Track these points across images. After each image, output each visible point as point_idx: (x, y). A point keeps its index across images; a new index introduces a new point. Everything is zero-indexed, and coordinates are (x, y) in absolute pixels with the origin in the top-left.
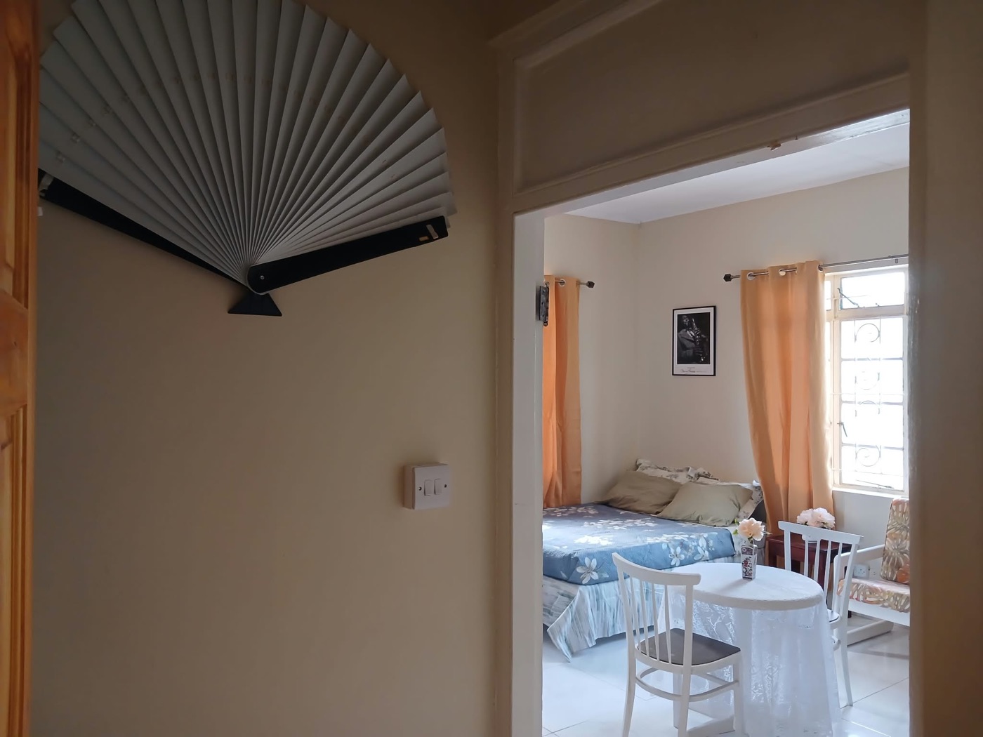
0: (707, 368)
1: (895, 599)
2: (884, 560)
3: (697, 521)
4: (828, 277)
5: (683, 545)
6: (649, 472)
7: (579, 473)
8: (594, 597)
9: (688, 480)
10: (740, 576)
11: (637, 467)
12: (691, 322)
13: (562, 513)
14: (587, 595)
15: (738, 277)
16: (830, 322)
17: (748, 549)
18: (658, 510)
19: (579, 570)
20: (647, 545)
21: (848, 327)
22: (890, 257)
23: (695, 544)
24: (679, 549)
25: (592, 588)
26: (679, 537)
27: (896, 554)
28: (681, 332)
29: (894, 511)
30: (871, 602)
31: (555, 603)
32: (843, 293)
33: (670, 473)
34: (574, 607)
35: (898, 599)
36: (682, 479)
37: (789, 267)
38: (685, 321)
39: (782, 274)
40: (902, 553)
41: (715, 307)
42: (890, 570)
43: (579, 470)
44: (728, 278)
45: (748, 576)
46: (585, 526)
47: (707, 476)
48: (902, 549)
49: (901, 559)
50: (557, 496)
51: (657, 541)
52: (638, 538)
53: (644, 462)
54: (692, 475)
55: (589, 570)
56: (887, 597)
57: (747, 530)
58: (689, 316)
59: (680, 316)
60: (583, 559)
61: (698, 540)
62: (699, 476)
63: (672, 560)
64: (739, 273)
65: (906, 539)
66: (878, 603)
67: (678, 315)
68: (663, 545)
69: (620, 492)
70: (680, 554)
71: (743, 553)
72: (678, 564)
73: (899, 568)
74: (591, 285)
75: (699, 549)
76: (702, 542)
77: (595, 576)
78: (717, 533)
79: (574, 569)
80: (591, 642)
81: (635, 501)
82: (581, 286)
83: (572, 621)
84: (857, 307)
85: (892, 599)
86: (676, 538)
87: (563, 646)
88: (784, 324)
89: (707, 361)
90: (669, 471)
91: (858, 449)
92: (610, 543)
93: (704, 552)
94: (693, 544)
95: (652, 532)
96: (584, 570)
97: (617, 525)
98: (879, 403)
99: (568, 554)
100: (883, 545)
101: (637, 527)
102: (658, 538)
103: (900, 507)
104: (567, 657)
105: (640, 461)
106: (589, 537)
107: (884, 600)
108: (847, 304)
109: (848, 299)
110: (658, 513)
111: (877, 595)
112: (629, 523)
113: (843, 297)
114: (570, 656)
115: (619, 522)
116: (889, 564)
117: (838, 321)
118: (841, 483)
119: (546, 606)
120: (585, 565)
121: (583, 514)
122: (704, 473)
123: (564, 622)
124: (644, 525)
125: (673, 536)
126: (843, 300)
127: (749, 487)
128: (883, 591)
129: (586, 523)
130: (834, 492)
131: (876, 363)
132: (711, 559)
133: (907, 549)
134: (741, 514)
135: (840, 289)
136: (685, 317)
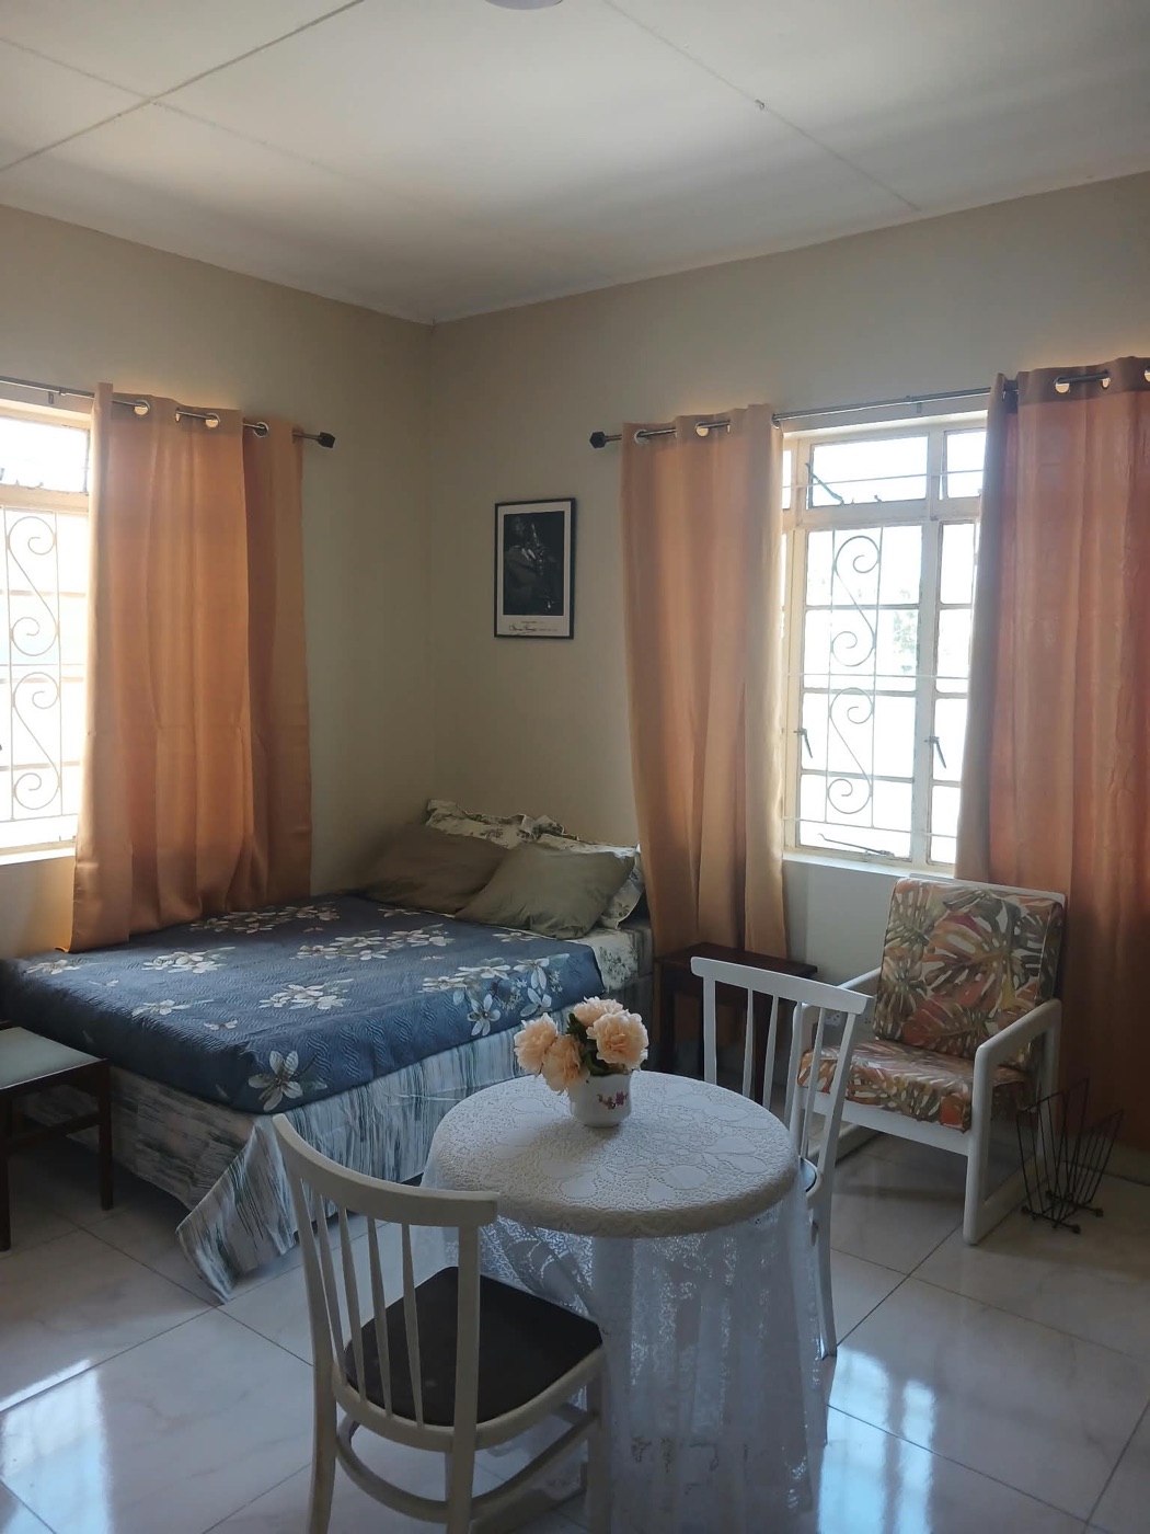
0: (557, 624)
1: (909, 1094)
2: (879, 998)
3: (526, 925)
4: (790, 440)
5: (497, 989)
6: (448, 826)
7: (306, 836)
9: (519, 839)
11: (428, 813)
12: (528, 531)
13: (262, 922)
14: (275, 1137)
15: (617, 438)
16: (787, 532)
18: (457, 905)
19: (254, 1083)
20: (419, 1002)
21: (820, 542)
22: (908, 399)
23: (524, 984)
24: (488, 999)
25: (287, 1118)
26: (490, 974)
27: (901, 989)
28: (511, 550)
29: (898, 905)
30: (863, 1101)
31: (204, 1158)
32: (815, 473)
33: (488, 827)
34: (242, 1170)
35: (916, 1093)
36: (510, 838)
37: (715, 419)
38: (518, 528)
39: (702, 431)
40: (913, 987)
41: (573, 501)
42: (890, 1019)
43: (303, 828)
44: (598, 440)
46: (301, 955)
47: (555, 831)
48: (913, 978)
49: (912, 1000)
50: (255, 884)
51: (443, 988)
52: (405, 983)
53: (441, 806)
54: (529, 830)
55: (281, 1078)
56: (894, 1090)
58: (527, 518)
59: (507, 517)
60: (266, 1055)
61: (528, 974)
62: (540, 831)
63: (473, 1024)
64: (619, 430)
65: (920, 958)
66: (877, 1101)
67: (506, 516)
68: (456, 993)
70: (494, 1007)
72: (486, 1031)
73: (907, 1016)
74: (327, 440)
75: (531, 994)
76: (538, 979)
77: (294, 1090)
78: (568, 955)
79: (242, 1081)
80: (285, 1242)
81: (417, 888)
82: (306, 441)
83: (239, 1199)
84: (838, 502)
85: (904, 1095)
86: (484, 976)
87: (210, 1264)
89: (558, 611)
90: (486, 823)
91: (831, 779)
92: (339, 1003)
93: (541, 997)
94: (519, 984)
95: (437, 962)
96: (266, 1081)
97: (369, 947)
98: (874, 693)
99: (232, 1044)
100: (877, 971)
101: (409, 950)
102: (446, 978)
103: (910, 896)
104: (222, 1290)
105: (434, 804)
106: (299, 988)
107: (889, 1096)
108: (821, 498)
109: (824, 485)
110: (460, 909)
111: (875, 1087)
112: (396, 940)
113: (815, 481)
114: (228, 1287)
115: (376, 940)
116: (889, 1009)
117: (803, 532)
118: (798, 846)
119: (185, 1161)
120: (269, 1069)
121: (306, 923)
122: (551, 825)
123: (215, 1210)
124: (426, 943)
125: (478, 969)
126: (815, 487)
127: (630, 854)
128: (887, 1078)
129: (303, 947)
130: (784, 862)
131: (871, 614)
132: (555, 1010)
133: (922, 978)
134: (615, 910)
135: (810, 466)
136: (518, 519)
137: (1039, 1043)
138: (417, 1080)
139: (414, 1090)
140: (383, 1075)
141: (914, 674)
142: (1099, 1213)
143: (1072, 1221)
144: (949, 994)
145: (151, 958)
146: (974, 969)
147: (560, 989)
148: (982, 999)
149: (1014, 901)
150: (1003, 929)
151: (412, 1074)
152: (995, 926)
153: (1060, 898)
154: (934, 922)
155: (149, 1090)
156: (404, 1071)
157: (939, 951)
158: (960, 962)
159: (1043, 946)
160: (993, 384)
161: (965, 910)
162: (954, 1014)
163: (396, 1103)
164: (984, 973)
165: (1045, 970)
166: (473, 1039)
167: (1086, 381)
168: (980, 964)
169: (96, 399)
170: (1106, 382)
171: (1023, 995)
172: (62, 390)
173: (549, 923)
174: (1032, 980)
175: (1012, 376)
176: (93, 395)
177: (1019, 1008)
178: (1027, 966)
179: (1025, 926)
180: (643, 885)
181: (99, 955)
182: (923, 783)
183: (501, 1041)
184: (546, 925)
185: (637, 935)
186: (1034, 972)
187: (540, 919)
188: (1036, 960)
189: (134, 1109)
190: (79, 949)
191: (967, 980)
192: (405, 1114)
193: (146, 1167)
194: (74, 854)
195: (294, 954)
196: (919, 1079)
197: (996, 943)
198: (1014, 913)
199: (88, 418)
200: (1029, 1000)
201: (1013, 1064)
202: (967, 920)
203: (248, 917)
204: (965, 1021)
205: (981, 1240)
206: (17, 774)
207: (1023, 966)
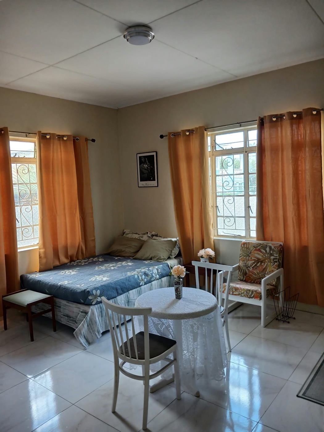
0: (154, 183)
1: (247, 292)
2: (239, 271)
3: (151, 259)
4: (209, 134)
5: (145, 274)
6: (129, 236)
7: (94, 240)
8: (99, 310)
9: (148, 238)
10: (174, 297)
11: (124, 233)
12: (145, 160)
13: (85, 262)
14: (95, 311)
15: (166, 136)
16: (210, 157)
17: (178, 282)
18: (133, 255)
19: (90, 298)
20: (127, 278)
21: (219, 159)
22: (237, 123)
24: (143, 277)
25: (98, 306)
26: (143, 270)
27: (244, 268)
28: (141, 165)
29: (243, 248)
30: (235, 295)
31: (78, 317)
33: (139, 236)
34: (88, 318)
35: (248, 292)
36: (145, 238)
37: (191, 130)
38: (142, 159)
39: (188, 133)
40: (247, 267)
41: (156, 152)
42: (242, 276)
43: (93, 238)
44: (162, 137)
45: (179, 296)
46: (96, 269)
47: (157, 236)
48: (247, 265)
49: (247, 270)
50: (82, 253)
51: (133, 274)
52: (123, 273)
53: (127, 231)
54: (150, 236)
55: (96, 297)
56: (243, 292)
57: (177, 272)
58: (145, 157)
59: (140, 157)
60: (92, 291)
61: (153, 270)
62: (153, 236)
63: (140, 282)
64: (167, 134)
65: (248, 260)
66: (239, 295)
67: (139, 157)
68: (136, 275)
69: (115, 248)
70: (145, 278)
71: (175, 284)
72: (143, 284)
73: (246, 274)
74: (93, 141)
75: (154, 275)
76: (155, 271)
77: (99, 299)
78: (162, 265)
79: (87, 297)
80: (99, 335)
81: (123, 252)
82: (88, 141)
83: (88, 326)
84: (222, 149)
85: (245, 292)
86: (142, 271)
87: (83, 341)
88: (189, 159)
89: (154, 180)
90: (139, 234)
91: (225, 218)
92: (108, 279)
93: (156, 276)
94: (151, 273)
95: (130, 269)
96: (93, 297)
97: (113, 266)
98: (234, 196)
99: (84, 289)
100: (238, 264)
101: (123, 266)
102: (133, 272)
103: (246, 246)
104: (86, 346)
105: (125, 231)
106: (97, 276)
107: (242, 293)
108: (218, 148)
109: (218, 145)
110: (134, 256)
111: (238, 291)
112: (119, 264)
113: (216, 144)
114: (87, 346)
115: (114, 265)
116: (242, 273)
117: (214, 157)
118: (218, 235)
119: (74, 318)
120: (93, 294)
121: (96, 262)
122: (155, 234)
123: (83, 328)
124: (127, 264)
125: (140, 270)
126: (216, 146)
127: (176, 240)
128: (241, 289)
129: (96, 267)
130: (214, 239)
131: (232, 177)
132: (160, 279)
133: (249, 265)
134: (173, 254)
135: (215, 141)
136: (143, 157)
137: (278, 279)
138: (127, 296)
139: (127, 299)
140: (120, 295)
141: (243, 191)
142: (294, 318)
143: (287, 321)
144: (256, 269)
145: (59, 272)
146: (262, 262)
147: (161, 274)
148: (264, 269)
149: (270, 245)
150: (268, 252)
151: (126, 295)
152: (266, 251)
153: (282, 244)
154: (251, 251)
155: (64, 302)
156: (124, 294)
157: (253, 258)
158: (258, 261)
159: (278, 255)
160: (258, 119)
161: (259, 248)
162: (257, 273)
163: (123, 302)
164: (264, 263)
165: (278, 261)
166: (140, 286)
167: (280, 117)
168: (263, 261)
169: (37, 135)
170: (284, 118)
171: (274, 267)
172: (29, 133)
173: (157, 258)
174: (276, 264)
175: (262, 117)
176: (36, 134)
177: (273, 271)
178: (274, 260)
179: (273, 250)
180: (180, 247)
181: (47, 272)
182: (247, 217)
183: (147, 287)
184: (156, 259)
185: (179, 260)
186: (276, 262)
187: (154, 257)
188: (276, 259)
189: (60, 307)
190: (41, 271)
191: (260, 265)
192: (125, 305)
193: (64, 321)
194: (38, 247)
195: (95, 269)
196: (249, 288)
197: (267, 255)
198: (270, 248)
199: (36, 140)
200: (275, 269)
201: (272, 284)
202: (259, 250)
203: (81, 261)
204: (260, 275)
205: (266, 326)
206: (23, 229)
207: (273, 260)
